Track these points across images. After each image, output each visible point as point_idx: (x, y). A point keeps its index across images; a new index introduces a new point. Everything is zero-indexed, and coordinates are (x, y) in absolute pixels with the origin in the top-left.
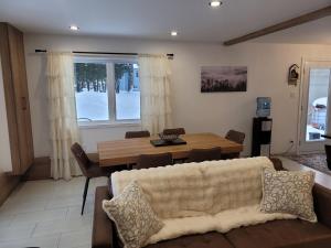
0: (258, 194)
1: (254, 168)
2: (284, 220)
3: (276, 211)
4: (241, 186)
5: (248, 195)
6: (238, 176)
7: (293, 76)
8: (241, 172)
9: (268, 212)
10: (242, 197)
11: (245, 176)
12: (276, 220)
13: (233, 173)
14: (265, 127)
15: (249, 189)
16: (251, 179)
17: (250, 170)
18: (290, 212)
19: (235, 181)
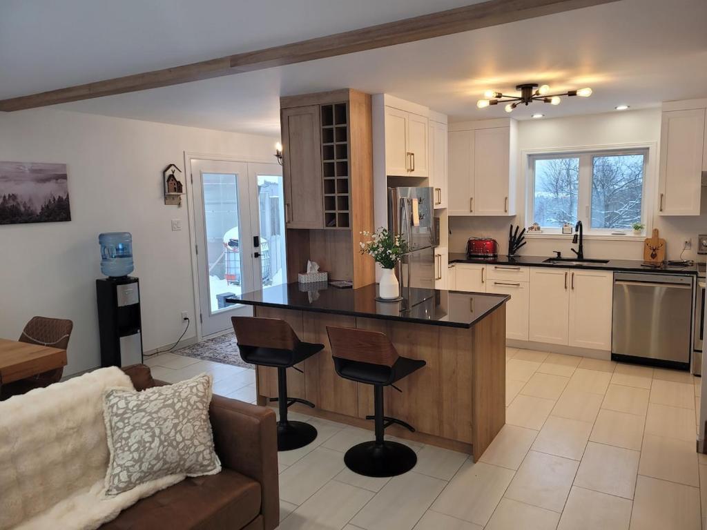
0: (98, 457)
1: (86, 401)
2: (158, 493)
3: (141, 480)
4: (55, 452)
5: (75, 468)
6: (42, 431)
7: (172, 187)
8: (51, 418)
9: (124, 490)
10: (57, 478)
11: (63, 424)
12: (140, 501)
13: (29, 426)
14: (125, 297)
15: (76, 454)
16: (79, 429)
17: (72, 409)
18: (170, 471)
19: (37, 446)
